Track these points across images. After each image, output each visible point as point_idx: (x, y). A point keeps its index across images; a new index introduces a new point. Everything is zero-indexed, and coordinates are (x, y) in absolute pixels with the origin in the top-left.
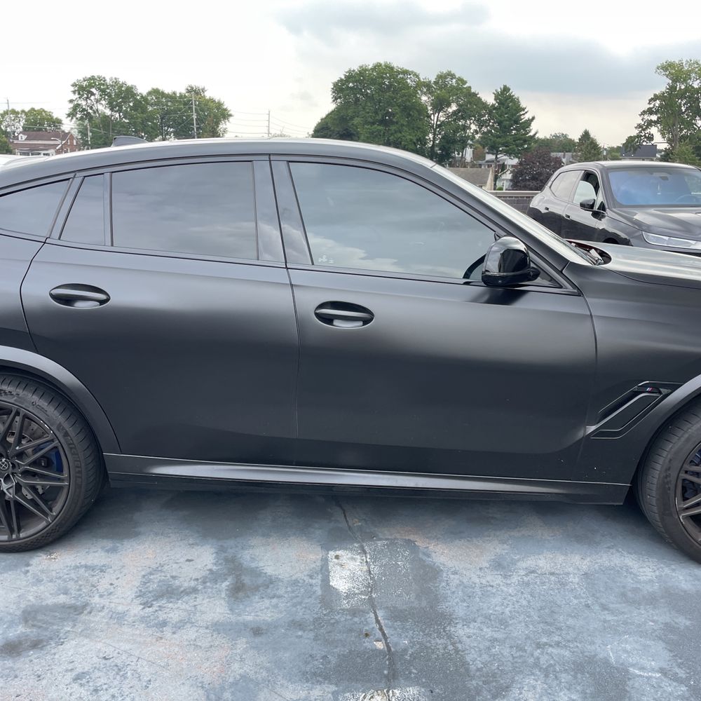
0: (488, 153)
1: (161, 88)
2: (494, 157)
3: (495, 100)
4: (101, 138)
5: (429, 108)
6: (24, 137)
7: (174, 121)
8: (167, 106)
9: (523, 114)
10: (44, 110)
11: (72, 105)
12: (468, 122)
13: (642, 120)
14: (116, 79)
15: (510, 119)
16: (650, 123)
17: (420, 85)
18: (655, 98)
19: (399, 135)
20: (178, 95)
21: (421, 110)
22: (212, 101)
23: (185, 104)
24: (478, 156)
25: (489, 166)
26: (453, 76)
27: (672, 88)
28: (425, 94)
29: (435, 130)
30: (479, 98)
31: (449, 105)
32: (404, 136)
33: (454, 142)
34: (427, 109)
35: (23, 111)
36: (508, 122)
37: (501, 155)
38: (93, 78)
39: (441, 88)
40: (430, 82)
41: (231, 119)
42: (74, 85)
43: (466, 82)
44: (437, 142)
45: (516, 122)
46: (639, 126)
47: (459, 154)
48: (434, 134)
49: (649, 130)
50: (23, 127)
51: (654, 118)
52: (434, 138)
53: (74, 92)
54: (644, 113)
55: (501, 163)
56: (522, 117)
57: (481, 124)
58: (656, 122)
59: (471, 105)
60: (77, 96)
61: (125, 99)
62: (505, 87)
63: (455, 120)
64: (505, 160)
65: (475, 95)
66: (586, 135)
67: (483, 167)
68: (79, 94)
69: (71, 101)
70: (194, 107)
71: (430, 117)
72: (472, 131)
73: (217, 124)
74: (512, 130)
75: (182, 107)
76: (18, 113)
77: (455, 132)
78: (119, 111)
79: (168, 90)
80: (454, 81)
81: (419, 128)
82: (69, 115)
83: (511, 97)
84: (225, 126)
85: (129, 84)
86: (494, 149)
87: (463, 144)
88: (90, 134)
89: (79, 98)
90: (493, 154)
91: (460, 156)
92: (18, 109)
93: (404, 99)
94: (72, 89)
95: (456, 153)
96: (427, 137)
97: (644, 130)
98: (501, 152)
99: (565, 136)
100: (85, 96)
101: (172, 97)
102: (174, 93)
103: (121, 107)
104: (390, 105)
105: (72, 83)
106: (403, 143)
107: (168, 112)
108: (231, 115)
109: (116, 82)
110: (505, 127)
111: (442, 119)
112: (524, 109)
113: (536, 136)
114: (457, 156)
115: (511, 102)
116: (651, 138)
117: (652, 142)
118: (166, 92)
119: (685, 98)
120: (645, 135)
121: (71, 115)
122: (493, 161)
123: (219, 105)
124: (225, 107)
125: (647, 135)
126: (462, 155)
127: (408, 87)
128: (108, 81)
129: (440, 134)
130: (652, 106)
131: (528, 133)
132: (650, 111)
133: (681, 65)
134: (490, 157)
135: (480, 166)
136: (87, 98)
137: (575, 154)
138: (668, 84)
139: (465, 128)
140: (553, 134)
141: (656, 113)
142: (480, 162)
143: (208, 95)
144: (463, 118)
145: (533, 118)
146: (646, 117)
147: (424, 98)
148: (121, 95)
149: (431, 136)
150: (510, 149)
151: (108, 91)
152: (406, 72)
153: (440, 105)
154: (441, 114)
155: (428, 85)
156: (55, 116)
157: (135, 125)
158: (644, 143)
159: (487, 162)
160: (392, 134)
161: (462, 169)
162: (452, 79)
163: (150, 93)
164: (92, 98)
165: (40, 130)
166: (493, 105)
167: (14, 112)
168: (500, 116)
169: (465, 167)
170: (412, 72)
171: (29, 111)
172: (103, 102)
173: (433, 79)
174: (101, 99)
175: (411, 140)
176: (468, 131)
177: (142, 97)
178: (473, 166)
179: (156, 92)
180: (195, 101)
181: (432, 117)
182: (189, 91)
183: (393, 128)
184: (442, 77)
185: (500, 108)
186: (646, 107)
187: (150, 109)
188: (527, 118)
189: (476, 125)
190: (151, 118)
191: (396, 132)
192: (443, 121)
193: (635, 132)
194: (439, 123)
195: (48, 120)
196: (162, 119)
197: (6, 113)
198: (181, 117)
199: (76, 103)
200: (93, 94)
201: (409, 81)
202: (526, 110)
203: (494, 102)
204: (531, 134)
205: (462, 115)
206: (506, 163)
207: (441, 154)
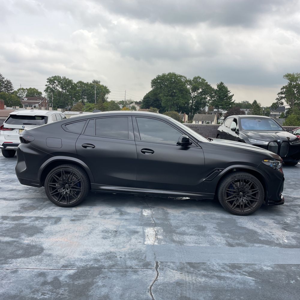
0: (215, 109)
1: (82, 81)
2: (217, 110)
3: (217, 87)
4: (57, 100)
5: (191, 90)
6: (26, 99)
7: (87, 94)
8: (85, 88)
9: (229, 93)
10: (35, 89)
11: (46, 87)
12: (206, 96)
13: (279, 96)
14: (65, 77)
15: (223, 95)
16: (282, 98)
17: (187, 81)
18: (284, 88)
19: (178, 101)
20: (89, 84)
21: (187, 91)
22: (103, 86)
23: (92, 87)
24: (211, 109)
25: (215, 114)
26: (200, 78)
27: (290, 84)
28: (189, 85)
29: (193, 99)
30: (211, 87)
31: (198, 89)
32: (180, 101)
33: (201, 104)
34: (189, 90)
35: (27, 89)
36: (223, 97)
37: (220, 109)
38: (56, 76)
39: (195, 83)
40: (191, 80)
41: (110, 93)
42: (48, 79)
43: (205, 81)
44: (194, 104)
45: (226, 96)
46: (277, 99)
47: (202, 109)
48: (192, 101)
49: (281, 101)
50: (26, 95)
51: (283, 96)
52: (192, 102)
53: (48, 82)
54: (279, 94)
55: (220, 112)
56: (229, 94)
57: (212, 97)
58: (284, 98)
59: (207, 89)
60: (49, 83)
61: (68, 85)
62: (221, 82)
63: (201, 95)
64: (222, 111)
65: (209, 85)
66: (255, 102)
67: (212, 114)
68: (50, 83)
69: (46, 85)
70: (95, 88)
71: (191, 94)
72: (208, 100)
73: (104, 95)
74: (225, 99)
75: (91, 88)
76: (24, 89)
77: (201, 99)
78: (65, 90)
80: (201, 80)
81: (186, 98)
82: (45, 91)
83: (224, 87)
84: (107, 96)
85: (70, 79)
86: (217, 107)
87: (204, 105)
88: (53, 98)
89: (50, 84)
90: (217, 109)
92: (25, 88)
93: (180, 87)
94: (47, 81)
95: (201, 108)
96: (189, 102)
97: (279, 100)
98: (220, 108)
99: (248, 102)
100: (52, 83)
101: (87, 84)
102: (88, 83)
103: (66, 88)
104: (174, 89)
105: (47, 78)
107: (85, 90)
108: (110, 92)
109: (65, 78)
110: (221, 98)
111: (196, 95)
112: (229, 91)
113: (235, 102)
115: (224, 88)
116: (282, 104)
117: (283, 105)
118: (84, 82)
119: (296, 88)
120: (280, 103)
121: (46, 91)
122: (216, 112)
123: (106, 88)
124: (108, 89)
125: (281, 102)
126: (204, 109)
127: (182, 82)
128: (62, 78)
129: (195, 100)
130: (282, 91)
132: (282, 93)
133: (293, 75)
134: (215, 110)
135: (211, 113)
136: (53, 84)
137: (251, 109)
138: (289, 82)
139: (205, 98)
140: (243, 101)
141: (284, 94)
142: (212, 112)
143: (101, 84)
144: (204, 95)
145: (233, 95)
146: (280, 95)
147: (188, 86)
148: (66, 83)
149: (191, 101)
150: (224, 107)
151: (61, 82)
152: (181, 76)
153: (195, 89)
154: (195, 93)
155: (190, 81)
156: (39, 91)
157: (71, 95)
158: (280, 106)
159: (214, 112)
160: (175, 100)
161: (204, 115)
162: (200, 79)
163: (78, 83)
164: (55, 84)
165: (33, 96)
166: (217, 90)
167: (23, 89)
168: (220, 94)
169: (205, 114)
170: (183, 76)
171: (29, 89)
172: (59, 86)
173: (192, 79)
174: (58, 85)
175: (183, 103)
176: (206, 100)
177: (75, 84)
178: (209, 113)
179: (80, 82)
180: (96, 86)
181: (192, 94)
182: (93, 82)
183: (176, 98)
184: (196, 78)
185: (219, 91)
186: (280, 91)
187: (78, 89)
188: (230, 95)
189: (210, 97)
190: (78, 92)
191: (177, 100)
192: (196, 96)
193: (275, 101)
194: (194, 96)
195: (36, 92)
196: (82, 93)
197: (20, 89)
198: (90, 92)
199: (48, 86)
200: (55, 83)
201: (182, 80)
202: (230, 92)
203: (217, 88)
204: (232, 101)
205: (204, 93)
206: (222, 113)
207: (195, 108)
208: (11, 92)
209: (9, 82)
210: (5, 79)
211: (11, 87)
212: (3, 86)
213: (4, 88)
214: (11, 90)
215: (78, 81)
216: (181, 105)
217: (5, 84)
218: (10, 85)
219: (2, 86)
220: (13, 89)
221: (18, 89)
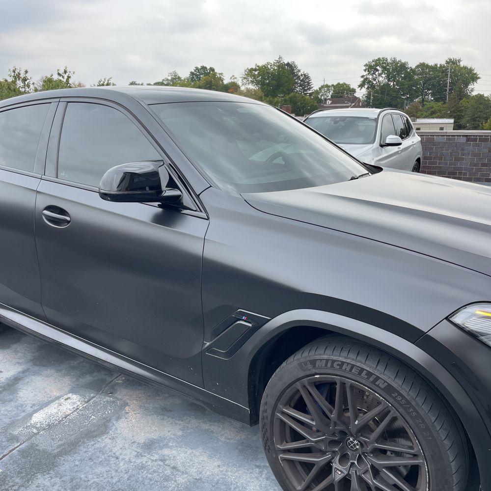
1: (426, 62)
4: (378, 100)
6: (330, 102)
7: (433, 85)
8: (429, 74)
10: (345, 84)
11: (362, 79)
14: (394, 58)
20: (439, 66)
22: (465, 68)
23: (443, 72)
35: (333, 85)
38: (379, 59)
41: (478, 81)
42: (366, 65)
50: (331, 96)
53: (365, 70)
60: (367, 73)
61: (399, 73)
68: (368, 71)
69: (362, 77)
70: (449, 73)
73: (467, 85)
75: (441, 74)
76: (329, 86)
78: (394, 81)
79: (431, 63)
82: (359, 86)
84: (472, 87)
85: (403, 61)
88: (372, 98)
89: (368, 74)
92: (330, 84)
94: (365, 68)
100: (373, 72)
101: (434, 68)
102: (436, 65)
103: (395, 78)
105: (365, 64)
107: (430, 79)
108: (479, 78)
109: (394, 61)
118: (430, 65)
121: (361, 86)
123: (470, 71)
124: (475, 72)
128: (389, 61)
136: (374, 73)
143: (462, 64)
148: (396, 69)
151: (388, 67)
156: (352, 87)
157: (403, 89)
163: (417, 67)
164: (377, 73)
165: (341, 97)
167: (327, 86)
171: (336, 85)
172: (383, 76)
174: (382, 74)
177: (412, 69)
179: (422, 65)
180: (451, 69)
182: (447, 63)
187: (416, 77)
190: (416, 83)
195: (347, 90)
196: (424, 84)
197: (322, 87)
198: (438, 82)
199: (365, 77)
200: (378, 70)
208: (309, 92)
209: (306, 77)
210: (302, 72)
211: (309, 83)
212: (299, 83)
213: (300, 86)
214: (309, 89)
215: (418, 64)
217: (301, 81)
218: (307, 80)
219: (297, 83)
220: (312, 88)
221: (320, 87)
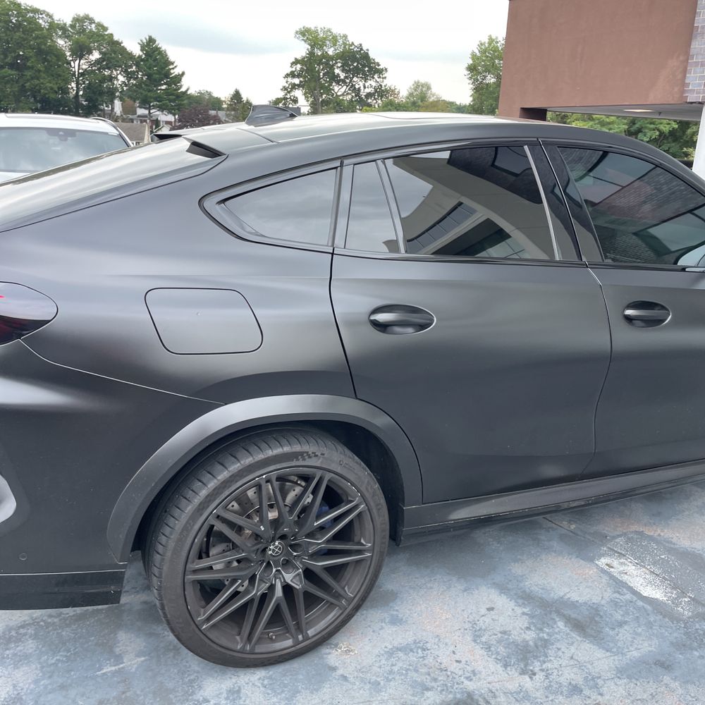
0: (140, 107)
2: (146, 112)
3: (142, 50)
5: (68, 54)
9: (173, 69)
12: (115, 72)
13: (287, 82)
15: (159, 73)
16: (294, 87)
17: (53, 26)
18: (296, 62)
19: (36, 82)
21: (59, 55)
24: (128, 110)
25: (141, 122)
26: (91, 21)
27: (311, 54)
28: (60, 37)
29: (77, 79)
30: (123, 47)
31: (90, 52)
32: (42, 83)
33: (101, 93)
34: (65, 54)
36: (157, 76)
37: (154, 110)
39: (79, 33)
40: (65, 24)
43: (106, 29)
44: (81, 93)
45: (167, 75)
46: (285, 89)
47: (108, 107)
48: (77, 84)
49: (292, 94)
51: (297, 81)
52: (77, 87)
54: (287, 76)
55: (154, 118)
56: (172, 71)
57: (129, 76)
58: (299, 86)
59: (114, 54)
62: (150, 37)
63: (99, 69)
64: (159, 115)
65: (118, 43)
66: (237, 95)
67: (135, 122)
71: (70, 63)
72: (120, 83)
74: (162, 85)
77: (101, 82)
80: (93, 26)
81: (60, 76)
83: (157, 49)
86: (145, 103)
87: (111, 94)
90: (145, 108)
91: (110, 109)
93: (39, 41)
95: (105, 105)
96: (69, 86)
97: (289, 92)
98: (155, 107)
99: (210, 94)
104: (20, 46)
106: (42, 91)
110: (155, 80)
111: (84, 67)
112: (172, 64)
113: (189, 93)
114: (106, 108)
115: (159, 54)
116: (295, 101)
117: (298, 105)
119: (322, 64)
120: (290, 98)
122: (144, 116)
125: (292, 98)
126: (112, 108)
127: (39, 28)
129: (84, 83)
130: (294, 69)
131: (179, 89)
132: (292, 75)
133: (316, 31)
134: (141, 111)
135: (132, 120)
137: (228, 112)
138: (308, 49)
139: (111, 79)
140: (198, 91)
141: (298, 76)
142: (131, 117)
144: (109, 69)
145: (183, 74)
146: (290, 80)
147: (61, 42)
149: (73, 85)
150: (164, 104)
152: (36, 11)
153: (80, 51)
154: (82, 61)
155: (63, 28)
158: (291, 106)
159: (139, 116)
160: (28, 80)
162: (91, 23)
166: (140, 57)
168: (150, 68)
169: (116, 120)
170: (44, 11)
173: (69, 22)
175: (52, 88)
176: (115, 82)
178: (124, 120)
181: (72, 63)
183: (28, 73)
184: (78, 20)
185: (147, 60)
186: (289, 70)
188: (176, 73)
189: (124, 77)
191: (32, 78)
192: (86, 69)
193: (281, 94)
194: (81, 71)
201: (41, 21)
202: (175, 65)
203: (141, 53)
204: (183, 89)
205: (107, 64)
206: (159, 119)
207: (87, 106)
216: (47, 96)
